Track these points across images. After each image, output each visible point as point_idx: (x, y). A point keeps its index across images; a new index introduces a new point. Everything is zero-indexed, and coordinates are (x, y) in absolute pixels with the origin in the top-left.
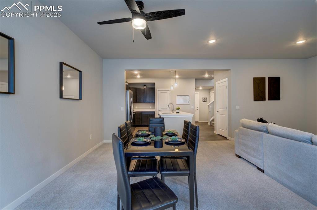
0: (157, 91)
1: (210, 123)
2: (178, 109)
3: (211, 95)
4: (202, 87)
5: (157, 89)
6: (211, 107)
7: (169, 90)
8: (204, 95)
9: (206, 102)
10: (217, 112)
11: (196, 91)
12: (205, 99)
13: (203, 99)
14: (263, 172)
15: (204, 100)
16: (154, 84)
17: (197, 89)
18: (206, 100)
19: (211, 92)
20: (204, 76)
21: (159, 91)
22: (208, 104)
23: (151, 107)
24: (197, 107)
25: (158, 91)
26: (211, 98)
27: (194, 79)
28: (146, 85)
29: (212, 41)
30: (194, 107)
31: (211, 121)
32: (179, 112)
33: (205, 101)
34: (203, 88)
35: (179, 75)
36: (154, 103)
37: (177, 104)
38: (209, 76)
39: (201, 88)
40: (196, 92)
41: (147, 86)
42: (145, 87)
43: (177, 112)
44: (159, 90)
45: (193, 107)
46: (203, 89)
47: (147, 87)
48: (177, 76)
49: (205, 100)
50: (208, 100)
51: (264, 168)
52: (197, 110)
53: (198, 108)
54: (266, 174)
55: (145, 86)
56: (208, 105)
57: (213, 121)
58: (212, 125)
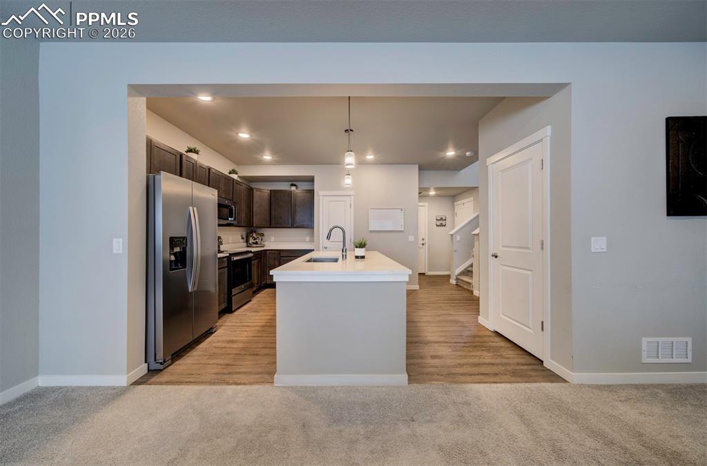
0: (319, 196)
1: (458, 279)
2: (361, 245)
3: (456, 211)
4: (437, 189)
5: (321, 193)
6: (458, 238)
7: (350, 196)
8: (440, 209)
9: (443, 228)
10: (490, 257)
11: (419, 202)
12: (441, 219)
13: (437, 220)
15: (439, 223)
16: (312, 180)
17: (422, 194)
18: (444, 223)
19: (455, 204)
21: (325, 198)
22: (452, 232)
24: (423, 239)
25: (321, 197)
26: (456, 218)
27: (417, 166)
28: (295, 183)
30: (416, 238)
31: (458, 275)
32: (363, 257)
33: (441, 225)
34: (438, 192)
35: (375, 152)
37: (371, 231)
38: (459, 152)
39: (432, 193)
40: (420, 204)
41: (299, 187)
42: (293, 188)
43: (357, 257)
44: (323, 196)
45: (413, 240)
46: (437, 196)
47: (299, 189)
48: (370, 156)
49: (441, 222)
50: (448, 222)
52: (422, 246)
53: (426, 241)
55: (292, 185)
56: (452, 235)
57: (467, 275)
58: (465, 287)
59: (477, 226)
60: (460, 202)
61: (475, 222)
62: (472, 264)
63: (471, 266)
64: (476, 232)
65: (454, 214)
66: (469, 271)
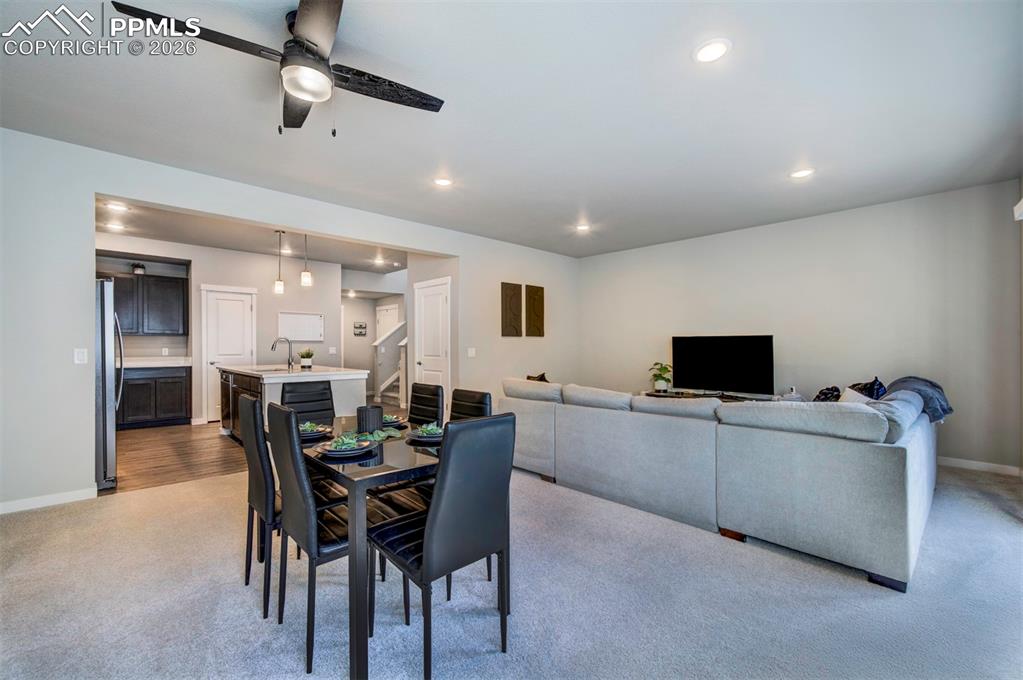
0: (200, 291)
1: (383, 396)
2: (308, 355)
3: (378, 318)
4: (357, 292)
5: (203, 286)
6: (384, 352)
7: (251, 294)
8: (358, 315)
9: (363, 338)
12: (361, 327)
13: (356, 328)
14: (555, 482)
15: (357, 331)
16: (186, 265)
18: (363, 331)
19: (378, 309)
20: (370, 261)
21: (211, 295)
22: (375, 344)
23: (165, 351)
25: (204, 292)
26: (378, 327)
27: (340, 266)
28: (142, 263)
29: (443, 183)
30: (339, 350)
31: (384, 391)
32: (310, 367)
33: (360, 334)
34: (359, 295)
35: (293, 246)
36: (186, 333)
38: (388, 262)
39: (352, 295)
41: (150, 269)
42: (139, 271)
43: (303, 367)
44: (207, 291)
45: (334, 352)
46: (357, 298)
47: (148, 273)
48: (287, 251)
49: (360, 331)
50: (369, 330)
51: (557, 473)
54: (560, 485)
55: (137, 265)
56: (376, 347)
57: (393, 391)
58: (392, 403)
59: (405, 336)
60: (384, 308)
61: (403, 331)
62: (398, 378)
63: (398, 380)
64: (402, 343)
65: (375, 322)
66: (394, 387)
